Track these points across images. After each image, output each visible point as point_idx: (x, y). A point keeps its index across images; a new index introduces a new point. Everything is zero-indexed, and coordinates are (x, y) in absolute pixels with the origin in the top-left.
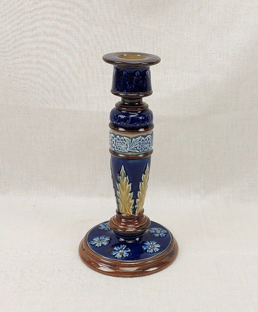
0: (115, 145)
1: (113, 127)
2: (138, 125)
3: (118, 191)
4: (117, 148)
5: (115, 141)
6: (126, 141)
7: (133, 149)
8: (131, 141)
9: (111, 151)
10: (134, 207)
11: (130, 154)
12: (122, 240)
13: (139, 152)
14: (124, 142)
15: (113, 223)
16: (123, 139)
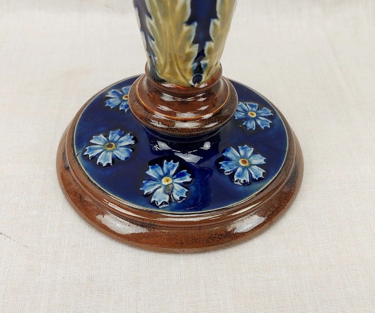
3: (150, 17)
15: (138, 101)
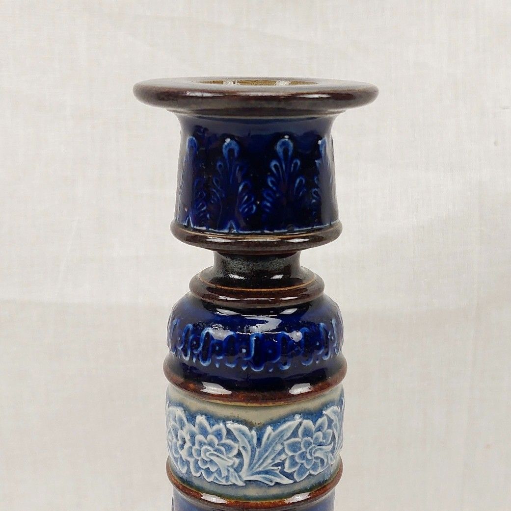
0: (191, 455)
1: (181, 380)
2: (287, 368)
4: (198, 469)
5: (188, 438)
6: (235, 440)
7: (267, 472)
8: (259, 440)
11: (252, 492)
13: (291, 482)
14: (229, 442)
16: (224, 432)
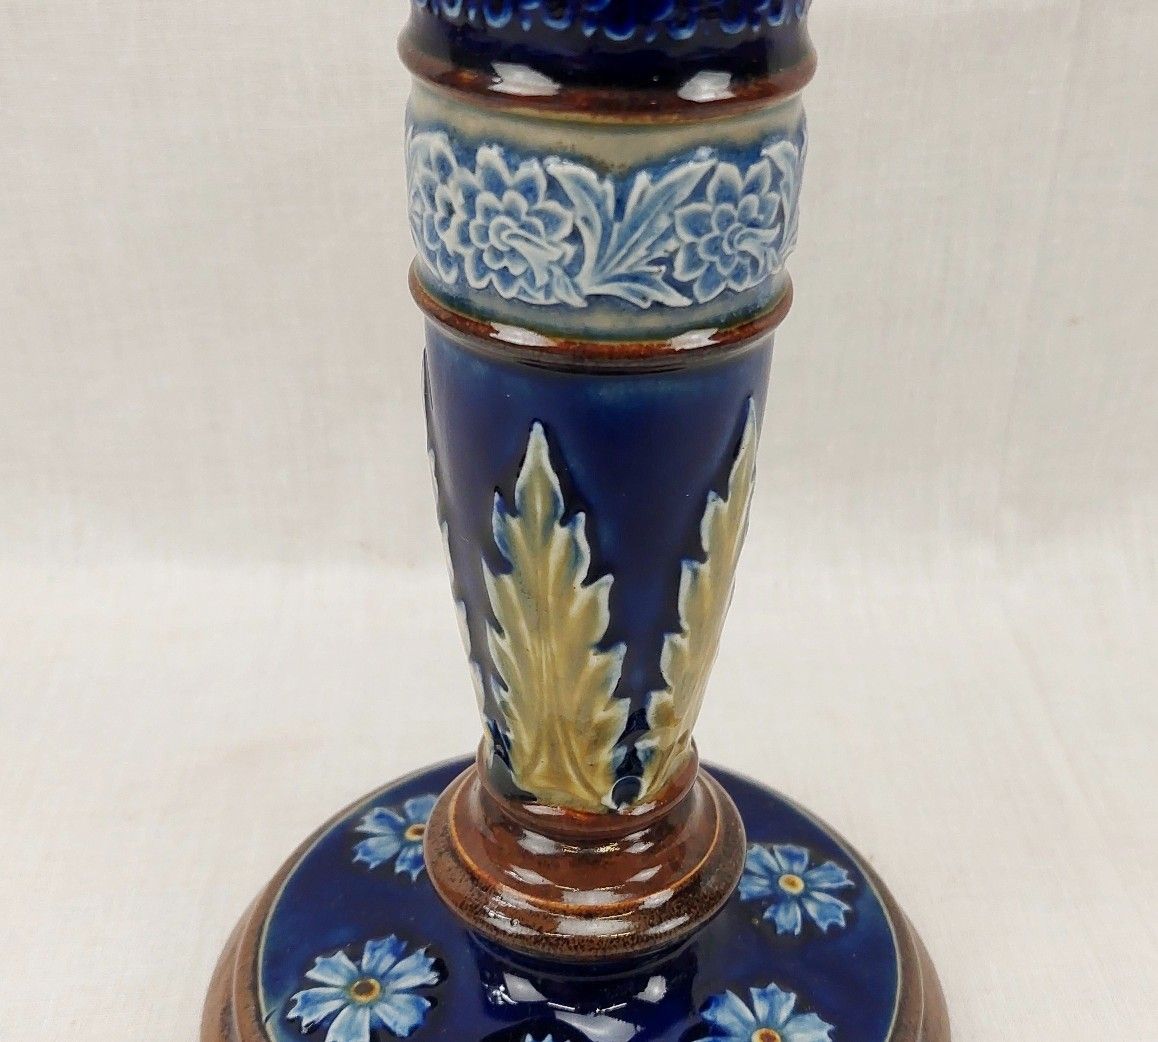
0: (465, 240)
1: (444, 66)
2: (686, 34)
3: (500, 631)
4: (482, 270)
5: (458, 201)
6: (566, 202)
7: (635, 278)
8: (620, 203)
9: (425, 292)
10: (633, 753)
11: (602, 321)
12: (518, 989)
13: (686, 302)
14: (554, 206)
15: (454, 854)
16: (542, 184)
